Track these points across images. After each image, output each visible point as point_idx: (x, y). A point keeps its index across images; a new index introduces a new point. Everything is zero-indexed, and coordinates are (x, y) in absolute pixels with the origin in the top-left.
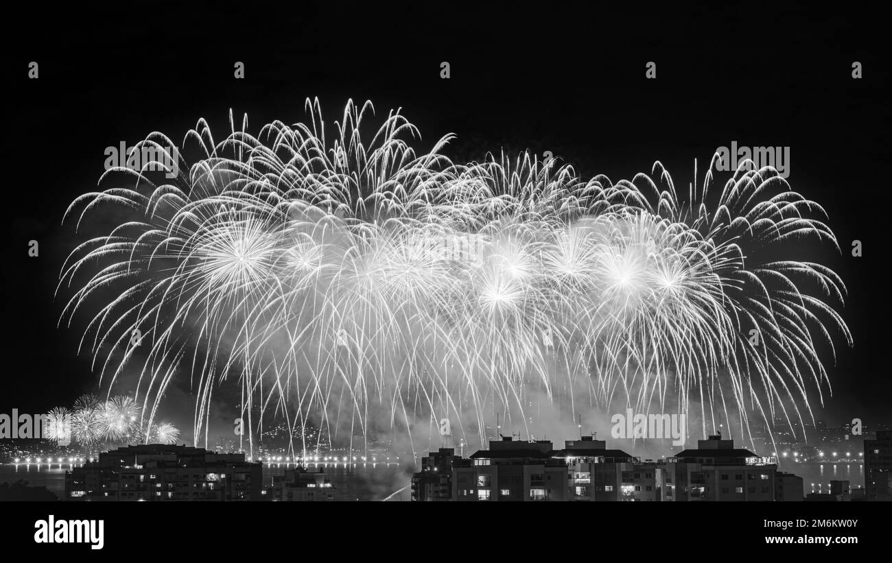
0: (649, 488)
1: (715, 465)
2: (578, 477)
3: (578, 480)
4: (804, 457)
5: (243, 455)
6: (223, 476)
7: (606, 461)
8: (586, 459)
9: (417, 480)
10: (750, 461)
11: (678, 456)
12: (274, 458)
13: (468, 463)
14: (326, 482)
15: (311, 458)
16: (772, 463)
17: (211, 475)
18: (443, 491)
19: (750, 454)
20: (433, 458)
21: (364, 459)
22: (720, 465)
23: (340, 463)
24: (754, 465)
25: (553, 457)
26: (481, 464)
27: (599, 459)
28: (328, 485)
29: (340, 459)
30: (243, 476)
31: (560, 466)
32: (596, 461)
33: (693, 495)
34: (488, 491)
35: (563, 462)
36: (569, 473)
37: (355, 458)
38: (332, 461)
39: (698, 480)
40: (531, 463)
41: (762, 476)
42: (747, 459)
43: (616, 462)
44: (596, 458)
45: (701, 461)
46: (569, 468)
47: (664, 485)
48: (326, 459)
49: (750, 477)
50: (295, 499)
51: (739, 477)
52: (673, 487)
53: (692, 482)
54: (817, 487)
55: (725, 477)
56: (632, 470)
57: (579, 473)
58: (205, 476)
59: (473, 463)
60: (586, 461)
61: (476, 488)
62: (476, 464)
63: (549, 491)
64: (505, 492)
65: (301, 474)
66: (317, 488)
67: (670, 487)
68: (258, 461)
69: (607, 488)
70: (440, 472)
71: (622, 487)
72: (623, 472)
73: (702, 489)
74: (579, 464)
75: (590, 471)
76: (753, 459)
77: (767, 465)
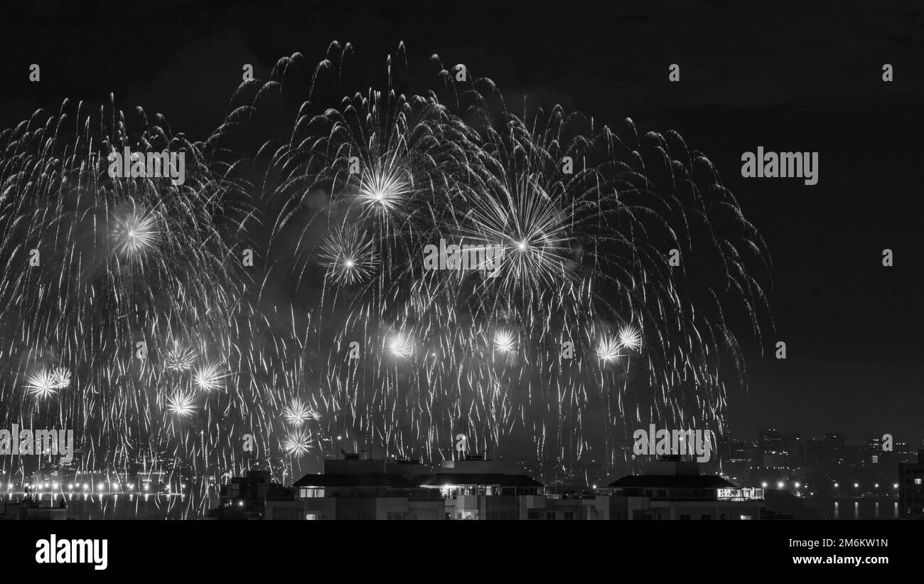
1: (672, 500)
2: (460, 517)
4: (810, 489)
7: (505, 492)
8: (474, 490)
10: (723, 493)
11: (615, 484)
13: (290, 494)
15: (47, 485)
16: (757, 498)
19: (724, 484)
20: (236, 486)
21: (131, 486)
22: (680, 500)
24: (729, 501)
25: (422, 486)
26: (310, 495)
27: (493, 490)
29: (93, 487)
31: (434, 500)
32: (489, 493)
35: (437, 492)
36: (447, 510)
37: (116, 486)
38: (80, 489)
40: (388, 495)
41: (742, 516)
42: (719, 491)
43: (518, 494)
44: (489, 488)
45: (649, 494)
46: (447, 504)
48: (71, 486)
49: (722, 518)
55: (684, 518)
56: (544, 507)
57: (462, 511)
59: (299, 493)
60: (473, 492)
62: (303, 495)
65: (31, 510)
70: (247, 507)
72: (530, 510)
74: (463, 497)
75: (479, 508)
76: (729, 491)
77: (750, 501)
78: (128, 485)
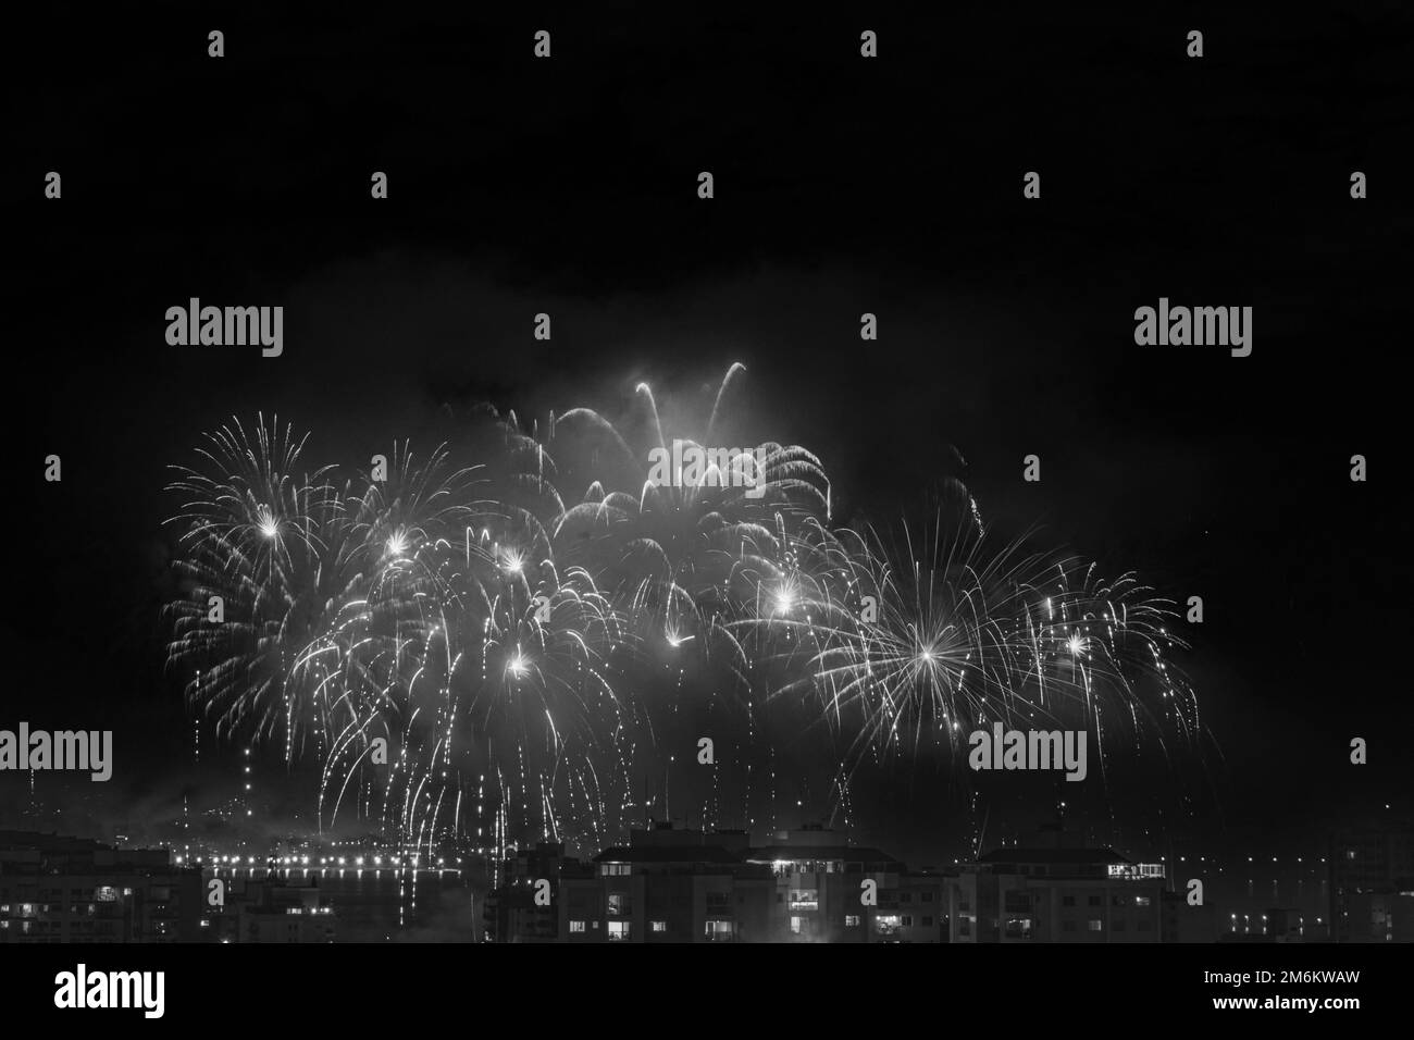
0: (927, 921)
1: (1052, 878)
2: (795, 899)
3: (794, 904)
4: (1218, 865)
5: (166, 853)
6: (126, 892)
7: (849, 870)
8: (811, 865)
9: (495, 902)
10: (1116, 870)
11: (983, 860)
12: (225, 859)
13: (588, 870)
14: (323, 904)
15: (295, 859)
16: (1155, 875)
17: (105, 889)
18: (542, 924)
19: (1116, 860)
20: (523, 861)
21: (396, 861)
22: (1063, 878)
23: (351, 869)
24: (1122, 879)
25: (749, 861)
26: (613, 873)
27: (835, 866)
28: (327, 910)
29: (350, 861)
30: (165, 893)
31: (764, 878)
33: (1009, 934)
34: (626, 924)
35: (768, 868)
36: (779, 890)
37: (378, 860)
38: (335, 864)
39: (1020, 906)
40: (708, 871)
41: (1138, 899)
42: (1110, 867)
43: (866, 870)
44: (830, 863)
45: (1025, 871)
46: (779, 882)
47: (956, 914)
48: (323, 861)
49: (1115, 902)
50: (264, 938)
51: (1094, 901)
52: (973, 919)
53: (1009, 909)
54: (1240, 920)
55: (1069, 901)
57: (798, 892)
58: (93, 892)
59: (600, 870)
60: (810, 869)
61: (606, 918)
62: (604, 873)
63: (740, 925)
64: (657, 927)
65: (276, 890)
66: (306, 916)
67: (967, 919)
68: (195, 864)
69: (849, 920)
71: (878, 918)
72: (879, 889)
73: (1027, 923)
74: (798, 874)
75: (817, 887)
76: (1122, 867)
77: (1147, 880)
78: (393, 859)
